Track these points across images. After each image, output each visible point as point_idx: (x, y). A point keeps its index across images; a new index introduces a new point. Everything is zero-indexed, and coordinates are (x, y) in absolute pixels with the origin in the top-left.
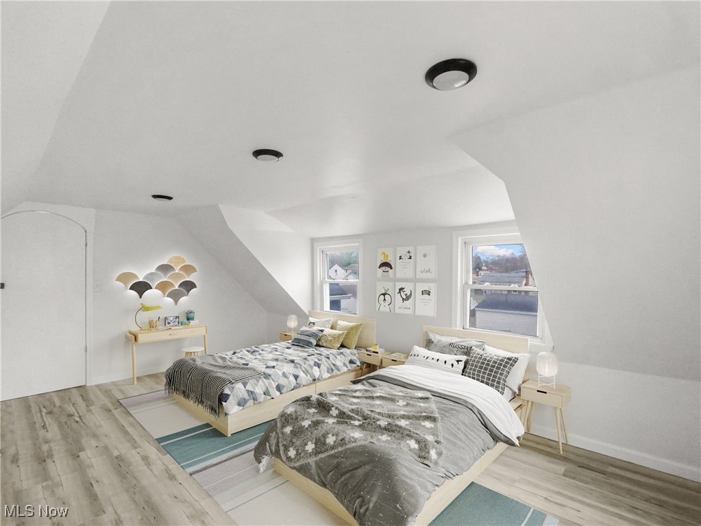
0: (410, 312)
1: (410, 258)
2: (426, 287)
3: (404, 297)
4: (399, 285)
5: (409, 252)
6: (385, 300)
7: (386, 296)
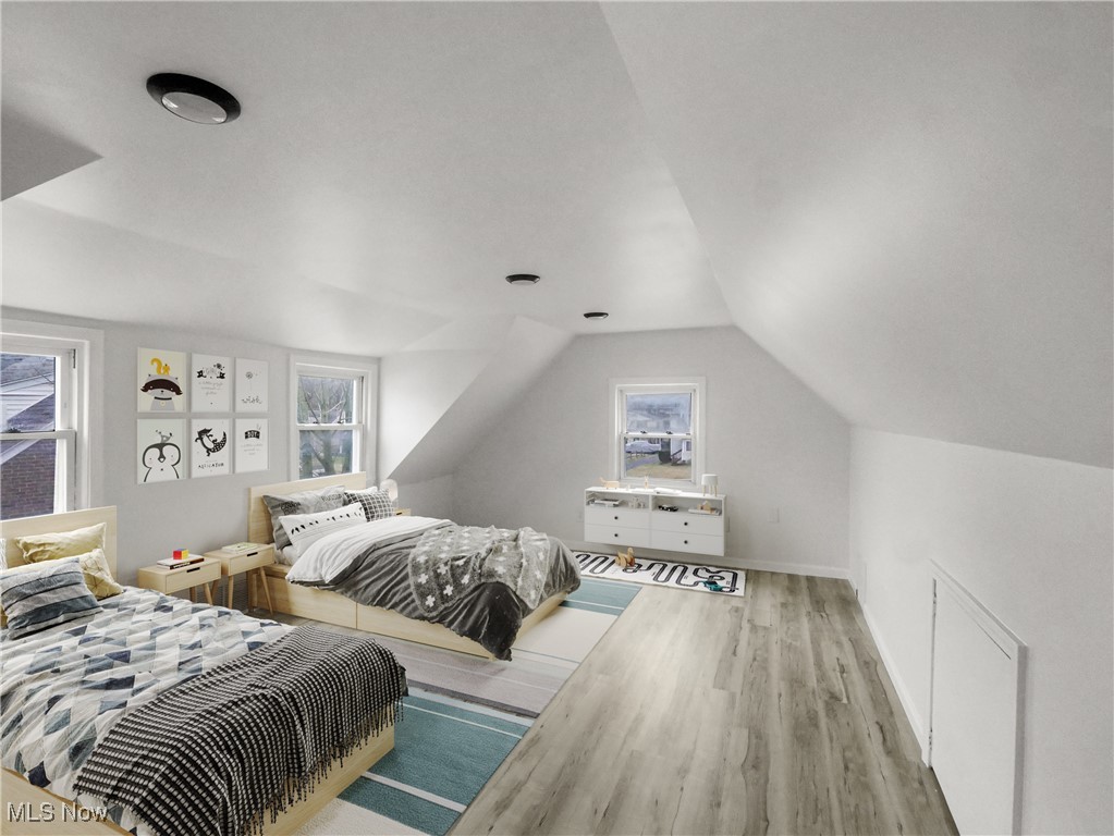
0: (225, 470)
1: (222, 376)
2: (252, 425)
3: (211, 446)
4: (198, 426)
5: (219, 366)
6: (162, 456)
7: (165, 449)
